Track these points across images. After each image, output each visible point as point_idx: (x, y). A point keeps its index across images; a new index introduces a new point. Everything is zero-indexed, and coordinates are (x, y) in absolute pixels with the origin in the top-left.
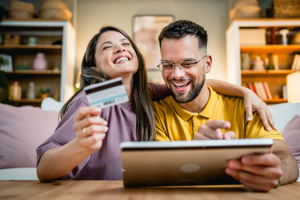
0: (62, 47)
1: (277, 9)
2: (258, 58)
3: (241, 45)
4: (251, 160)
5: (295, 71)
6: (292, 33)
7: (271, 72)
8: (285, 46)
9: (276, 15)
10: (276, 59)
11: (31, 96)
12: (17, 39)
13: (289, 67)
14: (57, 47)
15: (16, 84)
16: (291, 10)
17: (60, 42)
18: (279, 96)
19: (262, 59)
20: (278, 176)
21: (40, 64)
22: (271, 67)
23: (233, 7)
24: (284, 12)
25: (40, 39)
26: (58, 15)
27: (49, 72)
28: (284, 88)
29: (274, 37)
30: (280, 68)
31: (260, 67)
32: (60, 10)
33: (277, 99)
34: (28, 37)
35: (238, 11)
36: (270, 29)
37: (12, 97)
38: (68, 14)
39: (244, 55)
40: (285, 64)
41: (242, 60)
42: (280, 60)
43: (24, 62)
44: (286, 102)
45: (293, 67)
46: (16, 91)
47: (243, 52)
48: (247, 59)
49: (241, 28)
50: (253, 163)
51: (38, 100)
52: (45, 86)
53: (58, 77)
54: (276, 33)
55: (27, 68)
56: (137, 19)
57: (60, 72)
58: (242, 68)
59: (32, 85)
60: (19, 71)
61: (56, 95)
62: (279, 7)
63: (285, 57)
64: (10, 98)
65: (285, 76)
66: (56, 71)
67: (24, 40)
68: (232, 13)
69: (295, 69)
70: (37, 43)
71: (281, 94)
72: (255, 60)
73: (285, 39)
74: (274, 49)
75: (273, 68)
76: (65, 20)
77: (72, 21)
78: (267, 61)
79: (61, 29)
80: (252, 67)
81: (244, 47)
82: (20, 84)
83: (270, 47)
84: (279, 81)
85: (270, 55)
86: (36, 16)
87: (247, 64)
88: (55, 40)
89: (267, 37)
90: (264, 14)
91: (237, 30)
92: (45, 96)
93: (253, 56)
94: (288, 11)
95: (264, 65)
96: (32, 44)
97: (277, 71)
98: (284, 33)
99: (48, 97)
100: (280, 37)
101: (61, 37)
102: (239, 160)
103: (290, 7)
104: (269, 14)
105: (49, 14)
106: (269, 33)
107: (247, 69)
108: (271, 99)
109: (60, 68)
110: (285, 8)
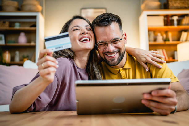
0: (36, 28)
1: (171, 4)
2: (159, 34)
3: (148, 26)
4: (158, 93)
5: (182, 42)
6: (180, 18)
7: (167, 43)
8: (176, 26)
9: (170, 7)
10: (170, 35)
11: (17, 59)
12: (7, 24)
13: (179, 39)
14: (33, 28)
15: (7, 52)
16: (179, 4)
17: (35, 25)
18: (173, 58)
19: (162, 35)
20: (175, 104)
21: (22, 40)
22: (167, 40)
23: (143, 2)
24: (175, 5)
25: (22, 24)
26: (33, 8)
27: (28, 44)
28: (176, 53)
29: (169, 21)
30: (173, 40)
31: (160, 40)
32: (35, 5)
33: (171, 59)
34: (15, 22)
35: (146, 5)
36: (166, 16)
37: (5, 61)
38: (40, 8)
39: (150, 33)
40: (176, 38)
41: (149, 35)
42: (173, 36)
43: (12, 38)
44: (177, 61)
45: (181, 39)
46: (7, 57)
47: (149, 30)
48: (152, 35)
49: (148, 15)
50: (159, 95)
51: (21, 63)
52: (26, 54)
53: (34, 47)
54: (170, 18)
55: (14, 42)
56: (83, 11)
57: (35, 44)
58: (149, 41)
59: (17, 53)
60: (9, 44)
61: (33, 59)
62: (172, 2)
63: (176, 33)
64: (4, 62)
65: (176, 45)
66: (32, 44)
67: (12, 24)
68: (143, 6)
69: (182, 41)
70: (20, 26)
71: (173, 57)
72: (157, 35)
73: (176, 22)
74: (169, 29)
75: (169, 41)
76: (38, 12)
77: (42, 12)
78: (165, 36)
79: (35, 17)
80: (155, 40)
81: (150, 27)
82: (10, 52)
83: (166, 27)
84: (172, 48)
85: (166, 32)
86: (19, 9)
87: (152, 38)
88: (31, 24)
89: (164, 21)
90: (163, 7)
91: (146, 16)
92: (26, 59)
93: (156, 33)
94: (177, 5)
95: (163, 39)
96: (17, 27)
97: (171, 42)
98: (175, 18)
99: (28, 60)
100: (173, 21)
101: (35, 22)
102: (150, 93)
103: (179, 2)
104: (166, 6)
105: (27, 8)
106: (166, 19)
107: (152, 41)
108: (167, 59)
109: (35, 42)
110: (175, 3)
